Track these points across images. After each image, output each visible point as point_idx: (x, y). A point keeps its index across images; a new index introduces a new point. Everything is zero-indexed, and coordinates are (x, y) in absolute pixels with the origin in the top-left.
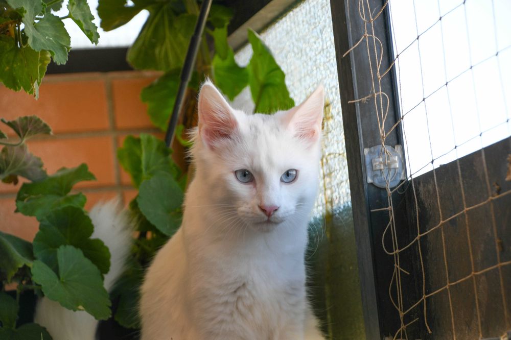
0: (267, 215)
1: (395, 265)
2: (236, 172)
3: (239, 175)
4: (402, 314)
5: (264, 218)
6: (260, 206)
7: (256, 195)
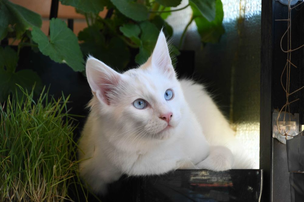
0: (167, 121)
2: (133, 104)
3: (136, 104)
4: (288, 95)
5: (165, 124)
6: (160, 117)
7: (154, 112)
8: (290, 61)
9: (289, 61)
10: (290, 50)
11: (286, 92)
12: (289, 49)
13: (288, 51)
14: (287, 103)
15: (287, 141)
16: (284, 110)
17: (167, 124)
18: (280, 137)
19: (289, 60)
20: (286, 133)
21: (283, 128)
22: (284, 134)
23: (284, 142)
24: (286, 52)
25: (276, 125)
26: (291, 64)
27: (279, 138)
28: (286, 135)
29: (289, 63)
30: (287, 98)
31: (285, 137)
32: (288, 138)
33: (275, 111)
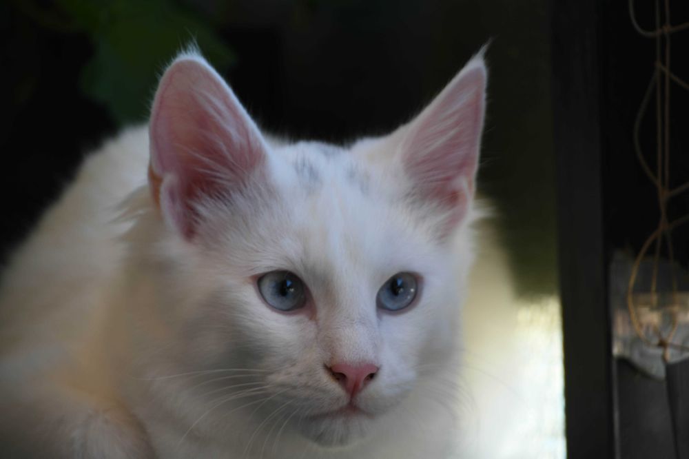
0: (347, 390)
1: (658, 65)
2: (259, 280)
3: (268, 286)
4: (664, 195)
5: (338, 399)
6: (329, 365)
7: (317, 338)
8: (667, 71)
9: (662, 68)
10: (668, 29)
11: (658, 182)
12: (663, 22)
13: (658, 32)
14: (664, 226)
15: (670, 368)
16: (651, 252)
17: (344, 401)
18: (642, 354)
19: (664, 63)
20: (664, 335)
21: (652, 318)
22: (656, 341)
23: (658, 370)
24: (650, 34)
25: (625, 306)
26: (671, 81)
27: (636, 358)
28: (662, 344)
29: (663, 75)
30: (663, 209)
31: (659, 352)
32: (672, 356)
33: (619, 255)
